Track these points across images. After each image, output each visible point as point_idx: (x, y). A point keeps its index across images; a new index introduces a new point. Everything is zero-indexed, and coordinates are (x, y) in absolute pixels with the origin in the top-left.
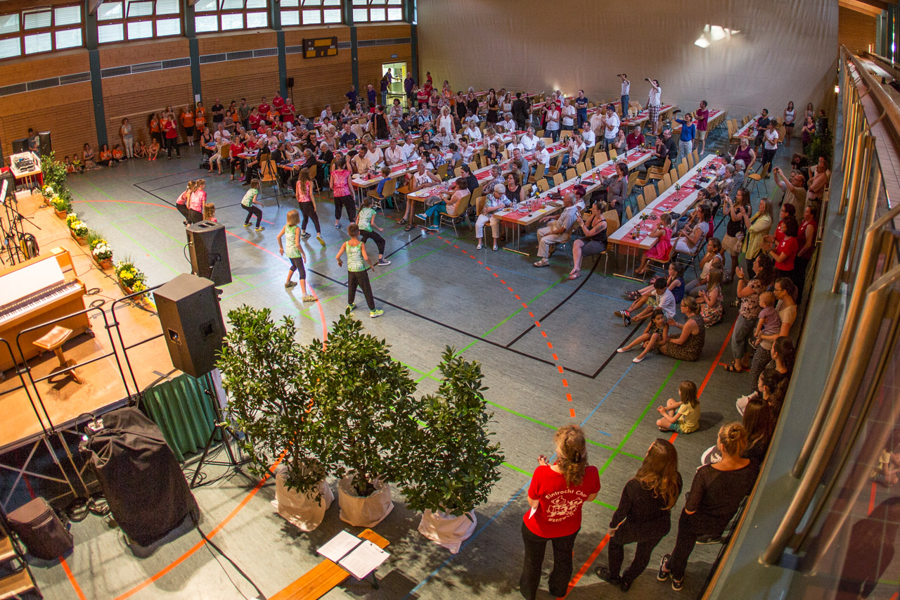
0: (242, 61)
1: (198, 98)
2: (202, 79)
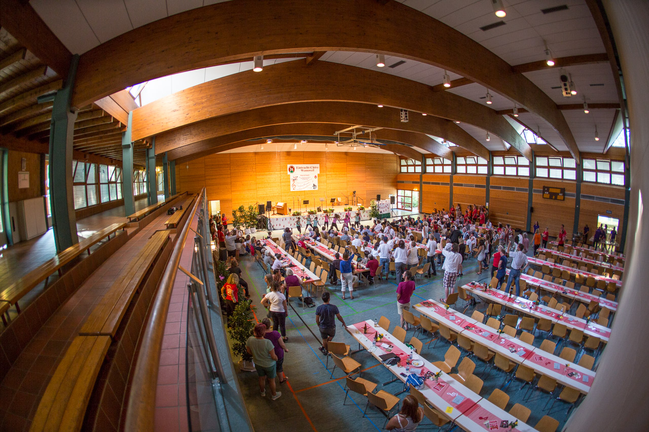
0: (509, 192)
1: (487, 204)
2: (491, 196)
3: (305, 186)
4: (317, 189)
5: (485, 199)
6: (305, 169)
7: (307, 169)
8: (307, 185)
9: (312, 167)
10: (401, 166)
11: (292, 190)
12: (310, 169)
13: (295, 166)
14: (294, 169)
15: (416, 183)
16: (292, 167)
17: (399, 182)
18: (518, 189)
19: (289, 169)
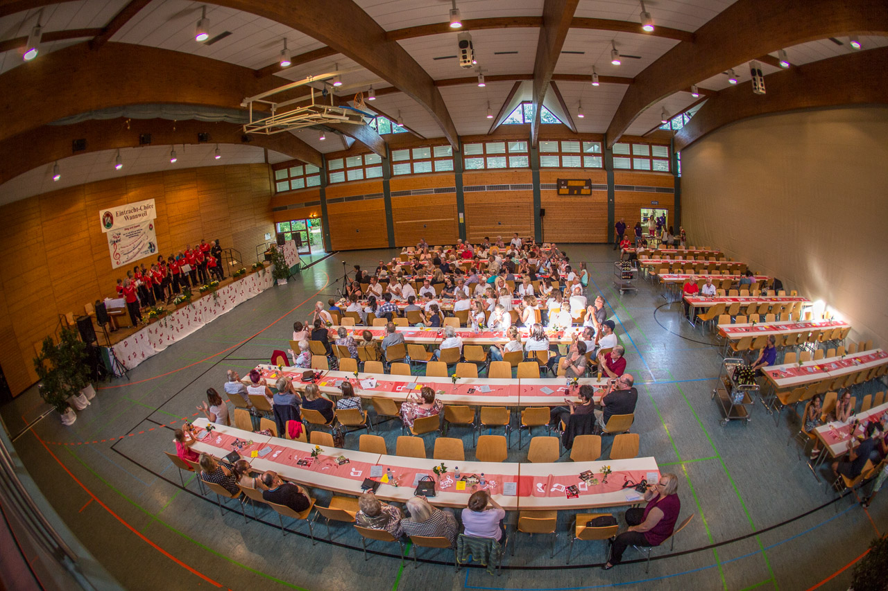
0: (502, 192)
1: (461, 215)
2: (466, 202)
3: (136, 250)
4: (157, 252)
5: (456, 208)
6: (131, 215)
7: (135, 214)
8: (140, 247)
9: (143, 208)
10: (276, 182)
11: (115, 266)
12: (140, 212)
13: (113, 211)
14: (112, 218)
15: (313, 204)
16: (108, 215)
17: (275, 210)
18: (513, 187)
19: (104, 220)
